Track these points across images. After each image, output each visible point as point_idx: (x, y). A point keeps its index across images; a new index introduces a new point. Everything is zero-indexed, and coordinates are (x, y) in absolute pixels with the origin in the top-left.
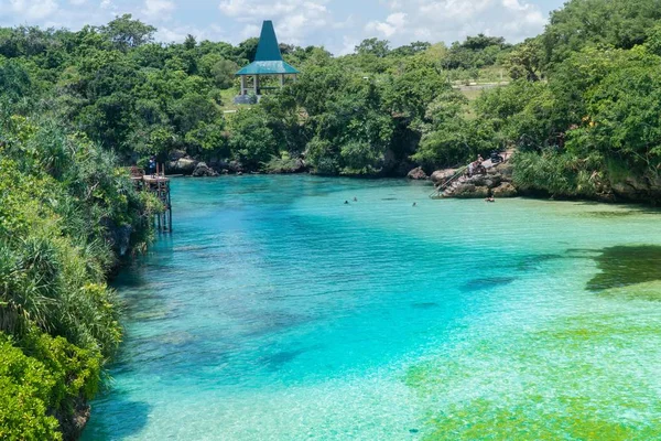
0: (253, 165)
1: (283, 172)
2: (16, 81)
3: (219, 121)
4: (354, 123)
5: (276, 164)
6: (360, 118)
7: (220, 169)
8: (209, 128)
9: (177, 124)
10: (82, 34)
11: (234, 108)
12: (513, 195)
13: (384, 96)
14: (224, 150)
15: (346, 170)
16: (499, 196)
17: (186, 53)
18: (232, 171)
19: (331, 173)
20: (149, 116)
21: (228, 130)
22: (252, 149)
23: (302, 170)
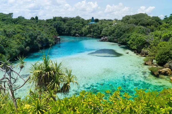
0: (85, 36)
1: (89, 37)
2: (60, 24)
3: (82, 30)
4: (96, 31)
5: (88, 36)
6: (96, 30)
7: (81, 36)
8: (80, 31)
9: (77, 30)
10: (73, 18)
11: (84, 29)
12: (107, 41)
13: (100, 27)
14: (82, 33)
15: (94, 37)
16: (106, 41)
17: (82, 21)
18: (83, 36)
19: (93, 37)
20: (74, 29)
21: (83, 31)
22: (85, 33)
23: (91, 37)
